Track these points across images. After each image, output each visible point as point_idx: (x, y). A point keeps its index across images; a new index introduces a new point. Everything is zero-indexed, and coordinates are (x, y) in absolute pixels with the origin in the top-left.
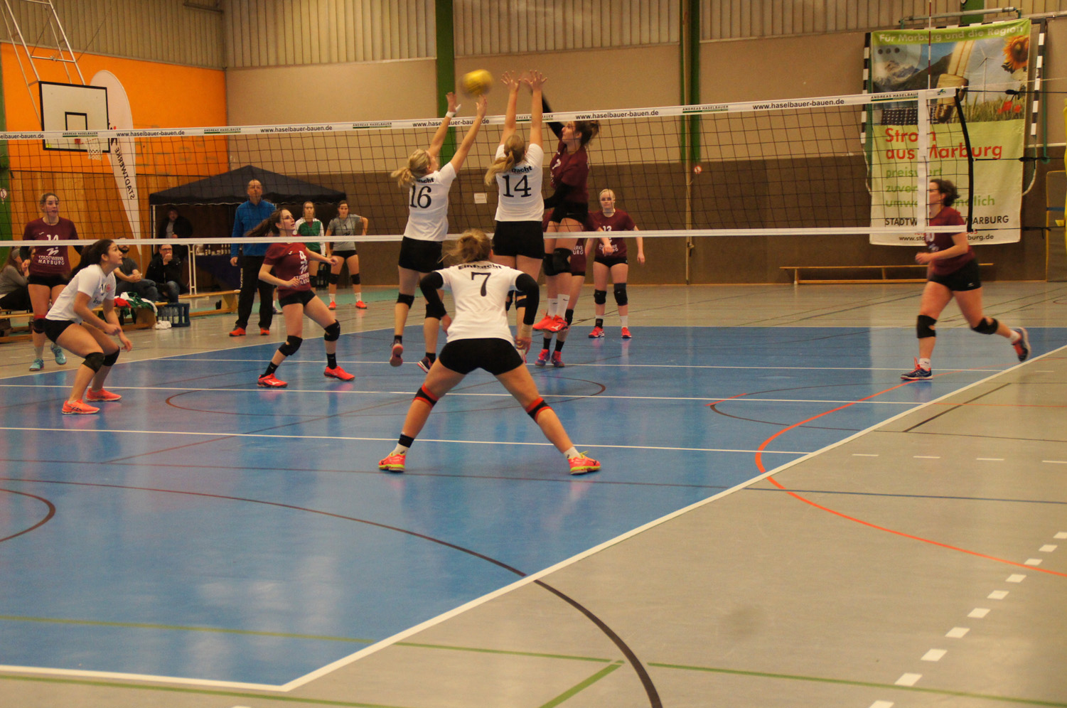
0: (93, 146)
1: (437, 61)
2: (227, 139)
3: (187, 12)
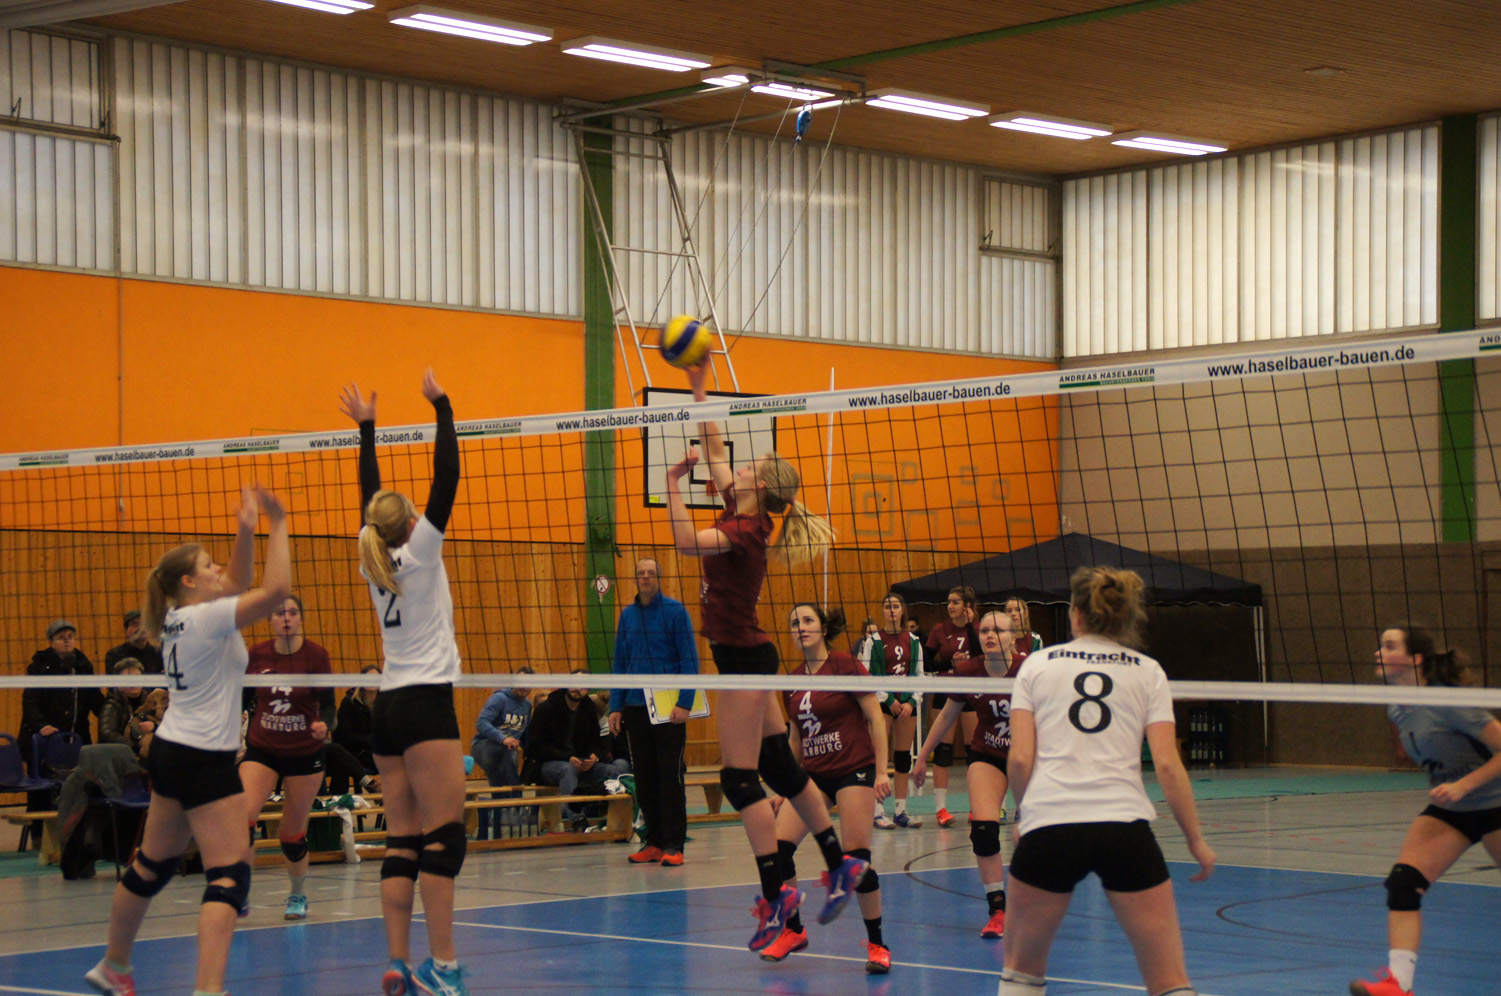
3: (985, 260)
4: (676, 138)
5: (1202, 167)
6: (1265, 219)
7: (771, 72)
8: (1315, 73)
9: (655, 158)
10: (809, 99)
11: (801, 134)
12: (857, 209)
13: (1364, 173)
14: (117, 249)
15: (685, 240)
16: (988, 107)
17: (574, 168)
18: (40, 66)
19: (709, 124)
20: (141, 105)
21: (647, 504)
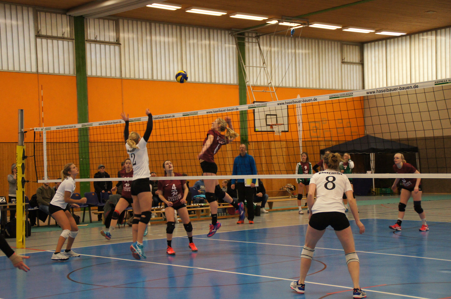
3: (343, 65)
4: (261, 37)
5: (400, 39)
7: (284, 19)
8: (428, 13)
9: (256, 43)
10: (295, 26)
11: (292, 35)
12: (309, 53)
13: (443, 38)
14: (121, 72)
15: (264, 63)
16: (342, 26)
17: (235, 46)
18: (102, 27)
19: (269, 33)
20: (126, 35)
21: (255, 131)
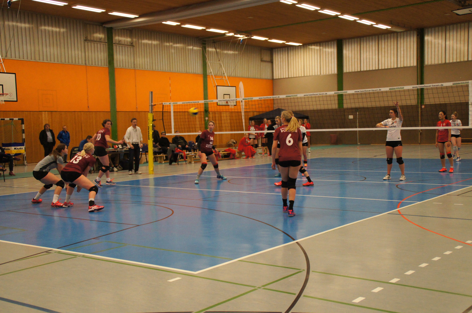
0: (232, 104)
1: (337, 74)
2: (273, 100)
3: (261, 63)
6: (308, 56)
8: (323, 33)
9: (213, 47)
10: (241, 37)
13: (324, 50)
14: (134, 65)
16: (269, 38)
17: (202, 49)
18: (123, 35)
20: (137, 41)
21: (218, 105)
